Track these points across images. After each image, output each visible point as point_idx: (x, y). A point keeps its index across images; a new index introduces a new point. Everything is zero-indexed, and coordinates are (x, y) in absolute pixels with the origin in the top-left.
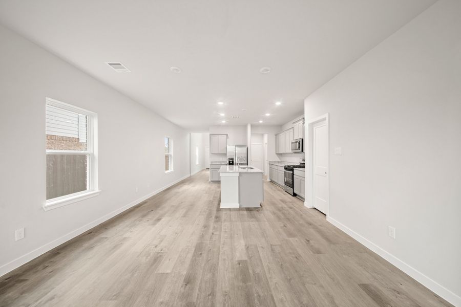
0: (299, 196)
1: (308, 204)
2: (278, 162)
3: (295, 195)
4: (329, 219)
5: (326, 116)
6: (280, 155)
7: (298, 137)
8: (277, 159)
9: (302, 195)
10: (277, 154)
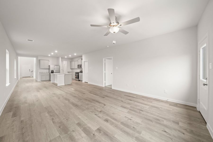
0: (80, 80)
1: (83, 82)
2: (71, 72)
3: (79, 80)
4: (89, 83)
5: (88, 60)
6: (72, 69)
7: (80, 64)
8: (71, 70)
9: (82, 80)
10: (71, 69)
